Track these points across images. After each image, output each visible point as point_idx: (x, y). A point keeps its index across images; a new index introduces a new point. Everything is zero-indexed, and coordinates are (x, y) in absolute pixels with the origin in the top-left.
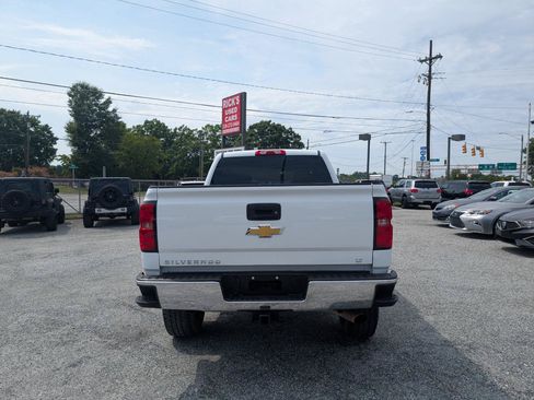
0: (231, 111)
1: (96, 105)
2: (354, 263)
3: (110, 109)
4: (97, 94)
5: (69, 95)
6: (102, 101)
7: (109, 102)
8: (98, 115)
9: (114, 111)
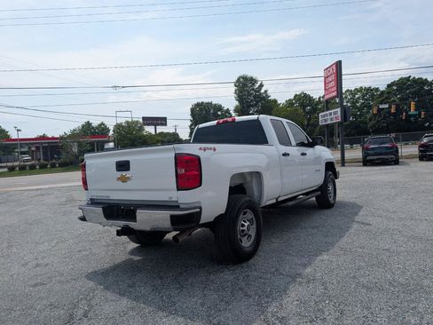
0: (330, 79)
1: (253, 90)
2: (167, 199)
3: (263, 91)
4: (253, 81)
5: (236, 86)
6: (257, 85)
7: (261, 86)
8: (255, 97)
9: (266, 91)
